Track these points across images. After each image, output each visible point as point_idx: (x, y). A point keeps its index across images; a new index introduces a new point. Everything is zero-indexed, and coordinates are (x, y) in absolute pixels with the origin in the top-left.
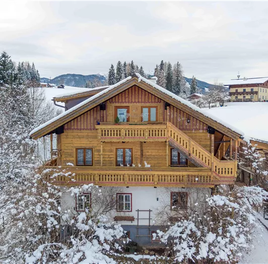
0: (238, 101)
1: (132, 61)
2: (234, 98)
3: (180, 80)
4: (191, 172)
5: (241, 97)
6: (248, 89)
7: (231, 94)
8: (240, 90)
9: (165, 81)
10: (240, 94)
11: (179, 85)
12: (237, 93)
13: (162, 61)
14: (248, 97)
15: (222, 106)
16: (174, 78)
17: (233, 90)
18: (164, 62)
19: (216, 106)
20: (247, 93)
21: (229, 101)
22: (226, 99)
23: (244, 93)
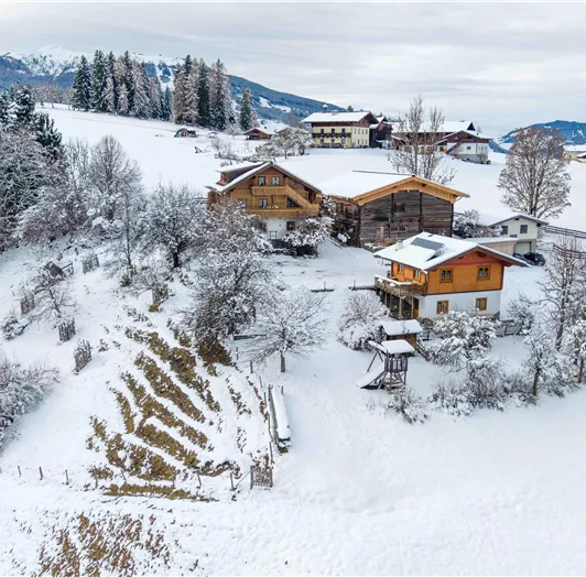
0: (324, 147)
1: (127, 53)
2: (318, 141)
3: (223, 96)
4: (298, 210)
5: (328, 141)
6: (338, 130)
7: (314, 136)
8: (328, 130)
9: (196, 96)
10: (327, 136)
11: (221, 104)
12: (323, 135)
13: (189, 57)
14: (338, 141)
15: (302, 154)
16: (212, 91)
17: (317, 130)
18: (192, 59)
19: (294, 154)
20: (337, 135)
21: (312, 146)
22: (308, 144)
23: (333, 135)
